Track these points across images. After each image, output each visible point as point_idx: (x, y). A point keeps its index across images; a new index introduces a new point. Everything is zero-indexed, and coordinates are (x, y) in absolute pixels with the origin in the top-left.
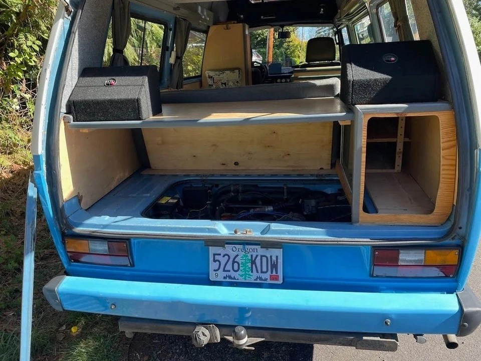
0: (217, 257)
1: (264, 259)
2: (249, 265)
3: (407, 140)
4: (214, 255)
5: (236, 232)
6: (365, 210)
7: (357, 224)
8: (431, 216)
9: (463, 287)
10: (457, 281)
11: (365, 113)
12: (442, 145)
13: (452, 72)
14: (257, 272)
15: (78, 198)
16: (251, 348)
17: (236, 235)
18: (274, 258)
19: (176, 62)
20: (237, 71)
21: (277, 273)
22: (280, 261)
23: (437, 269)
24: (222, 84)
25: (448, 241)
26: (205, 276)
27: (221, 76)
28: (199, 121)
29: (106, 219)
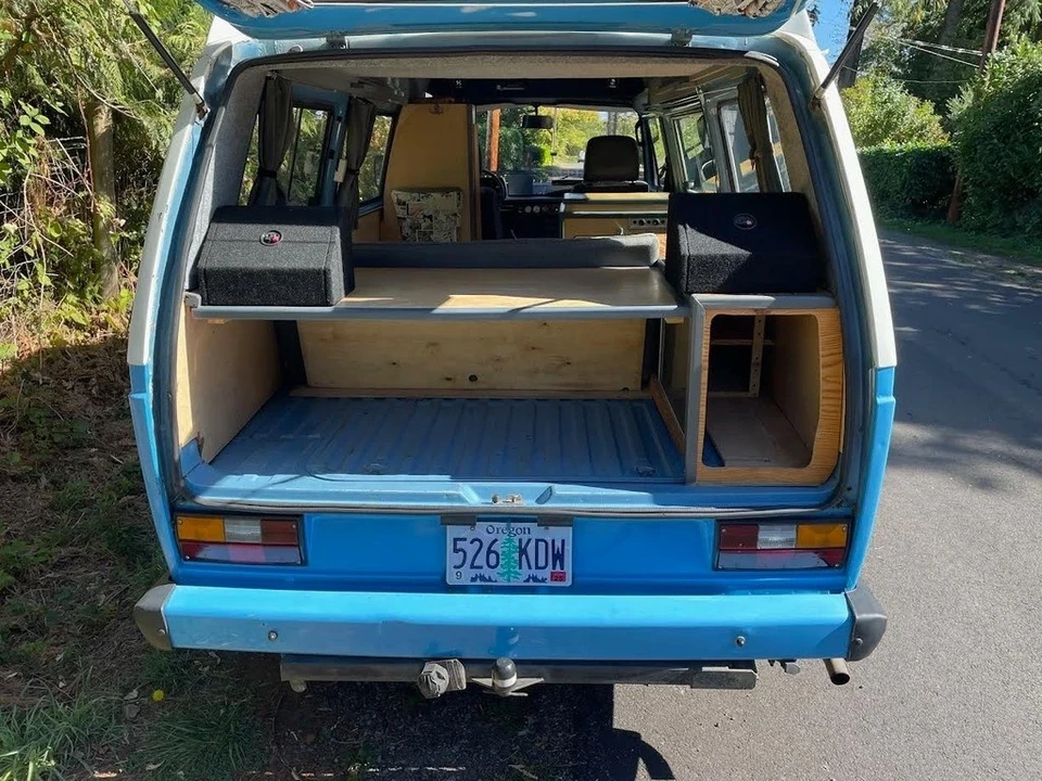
0: (460, 545)
1: (542, 545)
2: (516, 556)
3: (769, 342)
4: (456, 540)
5: (495, 500)
6: (705, 461)
7: (694, 485)
8: (805, 471)
9: (856, 582)
10: (845, 574)
11: (709, 306)
12: (822, 360)
13: (836, 250)
14: (530, 568)
15: (197, 442)
16: (522, 694)
17: (495, 505)
18: (558, 544)
19: (346, 177)
20: (455, 193)
21: (562, 568)
22: (569, 548)
23: (814, 555)
24: (425, 216)
25: (830, 510)
26: (437, 578)
27: (423, 202)
28: (435, 311)
29: (253, 480)
